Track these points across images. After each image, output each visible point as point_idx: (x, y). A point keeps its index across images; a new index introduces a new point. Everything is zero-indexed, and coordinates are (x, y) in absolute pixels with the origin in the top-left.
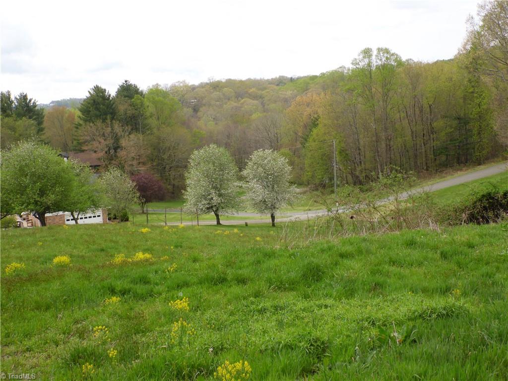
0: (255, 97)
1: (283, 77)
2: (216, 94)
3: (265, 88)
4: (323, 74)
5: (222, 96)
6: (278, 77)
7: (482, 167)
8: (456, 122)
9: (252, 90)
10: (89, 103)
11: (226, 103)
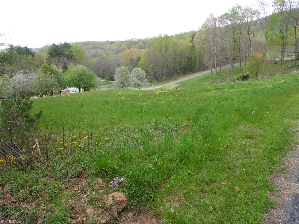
0: (101, 48)
1: (108, 41)
2: (86, 47)
3: (104, 45)
4: (126, 40)
5: (88, 48)
6: (106, 41)
7: (196, 73)
8: (188, 59)
9: (99, 46)
10: (52, 50)
11: (90, 51)
